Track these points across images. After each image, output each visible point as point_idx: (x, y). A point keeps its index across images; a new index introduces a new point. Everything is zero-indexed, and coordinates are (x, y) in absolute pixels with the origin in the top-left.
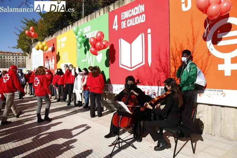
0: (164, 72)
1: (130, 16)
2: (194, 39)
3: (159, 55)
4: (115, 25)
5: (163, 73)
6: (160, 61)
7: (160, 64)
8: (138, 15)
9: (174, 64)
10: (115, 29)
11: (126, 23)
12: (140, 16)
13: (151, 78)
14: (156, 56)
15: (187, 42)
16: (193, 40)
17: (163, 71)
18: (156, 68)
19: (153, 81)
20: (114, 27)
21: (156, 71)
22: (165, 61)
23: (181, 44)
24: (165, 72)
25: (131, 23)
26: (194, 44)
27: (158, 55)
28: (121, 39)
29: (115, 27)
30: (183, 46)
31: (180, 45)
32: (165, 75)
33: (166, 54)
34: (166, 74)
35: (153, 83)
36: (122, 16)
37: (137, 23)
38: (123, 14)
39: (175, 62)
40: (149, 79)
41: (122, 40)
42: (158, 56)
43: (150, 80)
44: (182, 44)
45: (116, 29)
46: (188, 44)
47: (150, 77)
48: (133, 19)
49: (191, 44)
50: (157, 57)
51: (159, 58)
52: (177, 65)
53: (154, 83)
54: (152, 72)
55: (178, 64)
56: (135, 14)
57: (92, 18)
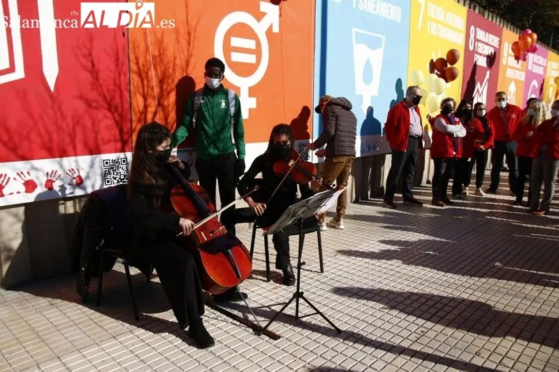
0: (109, 109)
2: (189, 34)
3: (90, 55)
5: (108, 114)
6: (94, 72)
7: (92, 84)
9: (141, 90)
13: (60, 129)
15: (174, 36)
16: (187, 36)
17: (106, 106)
18: (81, 97)
19: (68, 140)
21: (81, 106)
22: (112, 75)
23: (159, 36)
24: (113, 110)
26: (189, 44)
27: (85, 52)
30: (165, 43)
31: (157, 39)
32: (114, 118)
33: (117, 54)
34: (116, 115)
35: (70, 148)
39: (145, 82)
40: (49, 133)
42: (85, 56)
43: (55, 136)
44: (162, 36)
46: (178, 41)
47: (51, 128)
49: (184, 43)
50: (83, 61)
51: (89, 64)
52: (150, 92)
53: (74, 147)
54: (60, 109)
55: (152, 88)
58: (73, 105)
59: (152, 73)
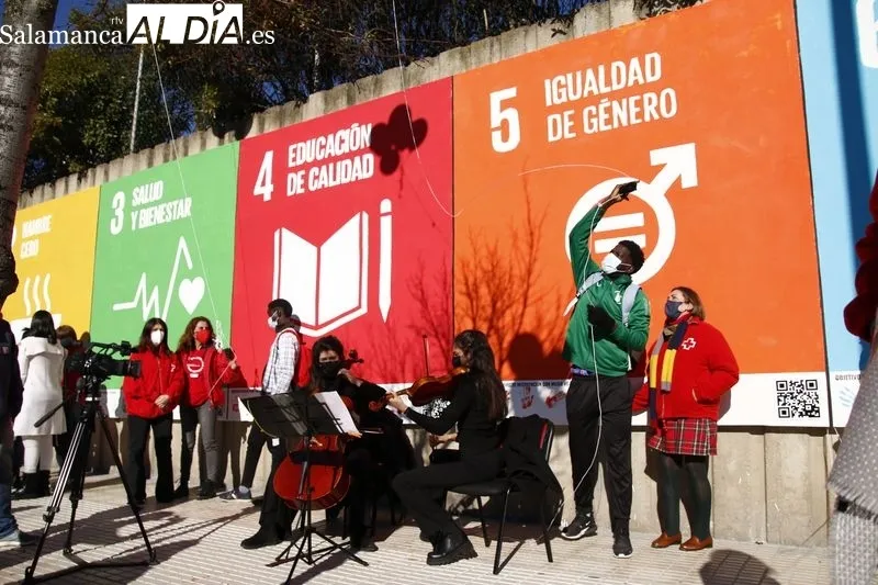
0: (437, 336)
1: (319, 157)
2: (532, 234)
3: (421, 283)
4: (263, 184)
5: (435, 341)
6: (424, 301)
7: (422, 312)
8: (351, 155)
9: (470, 312)
10: (262, 196)
11: (305, 178)
12: (357, 159)
13: (393, 358)
14: (408, 286)
15: (511, 241)
16: (529, 237)
17: (433, 333)
18: (412, 326)
19: (399, 368)
20: (258, 190)
21: (412, 335)
22: (440, 300)
23: (492, 248)
24: (440, 336)
25: (323, 179)
26: (531, 247)
27: (417, 282)
28: (285, 231)
29: (264, 190)
30: (499, 253)
31: (489, 252)
32: (441, 346)
33: (445, 279)
34: (443, 343)
35: (399, 376)
36: (291, 155)
37: (342, 179)
38: (295, 151)
39: (474, 303)
40: (385, 362)
41: (286, 233)
42: (416, 286)
43: (389, 364)
44: (496, 248)
45: (267, 197)
46: (515, 246)
47: (388, 357)
48: (331, 166)
49: (524, 248)
50: (414, 291)
51: (420, 293)
52: (480, 312)
53: (403, 377)
54: (394, 338)
55: (483, 308)
56: (339, 153)
57: (171, 156)
58: (405, 335)
59: (483, 290)
